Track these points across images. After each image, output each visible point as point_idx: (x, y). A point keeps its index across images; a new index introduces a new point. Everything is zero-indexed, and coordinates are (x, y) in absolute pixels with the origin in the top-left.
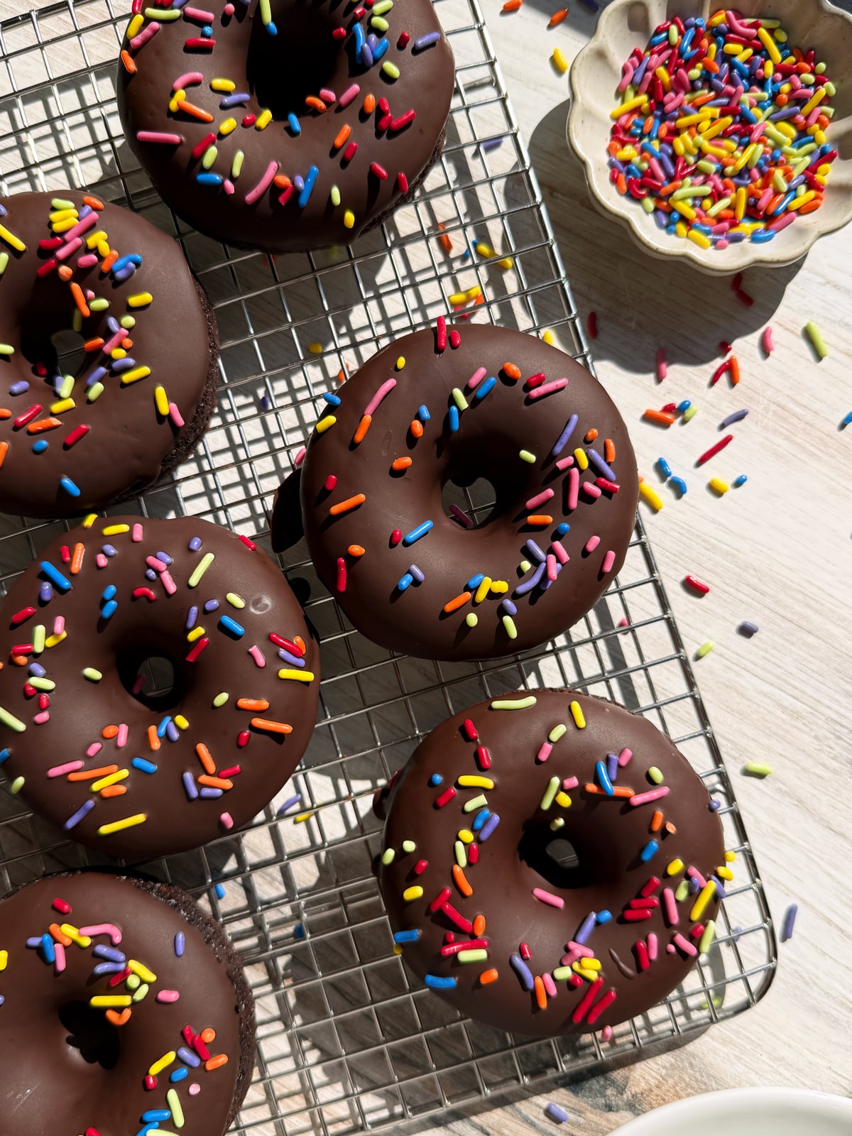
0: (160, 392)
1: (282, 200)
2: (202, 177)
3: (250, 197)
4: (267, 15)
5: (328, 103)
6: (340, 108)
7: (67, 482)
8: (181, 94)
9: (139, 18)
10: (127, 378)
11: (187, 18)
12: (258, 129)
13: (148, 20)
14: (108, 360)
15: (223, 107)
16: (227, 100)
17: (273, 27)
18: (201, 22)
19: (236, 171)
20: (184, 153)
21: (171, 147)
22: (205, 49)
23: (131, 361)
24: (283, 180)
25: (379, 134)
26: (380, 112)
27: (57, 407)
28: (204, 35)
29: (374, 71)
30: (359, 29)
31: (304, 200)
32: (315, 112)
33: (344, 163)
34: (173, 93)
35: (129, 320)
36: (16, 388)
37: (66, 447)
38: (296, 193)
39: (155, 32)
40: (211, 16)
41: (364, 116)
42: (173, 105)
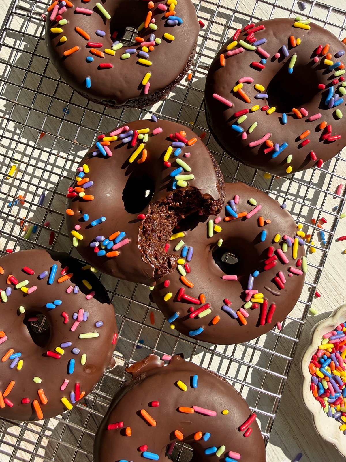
1: (266, 151)
2: (234, 126)
3: (252, 144)
4: (292, 65)
5: (304, 116)
6: (308, 121)
8: (241, 85)
9: (235, 43)
11: (257, 52)
12: (267, 114)
13: (239, 46)
15: (256, 98)
16: (259, 95)
17: (291, 71)
18: (263, 56)
19: (251, 131)
20: (231, 112)
21: (227, 107)
22: (258, 68)
24: (271, 143)
25: (321, 140)
26: (326, 130)
28: (261, 62)
29: (331, 111)
30: (333, 89)
31: (275, 156)
32: (295, 116)
33: (300, 146)
34: (238, 83)
38: (274, 151)
39: (241, 52)
40: (268, 55)
41: (318, 129)
42: (236, 89)
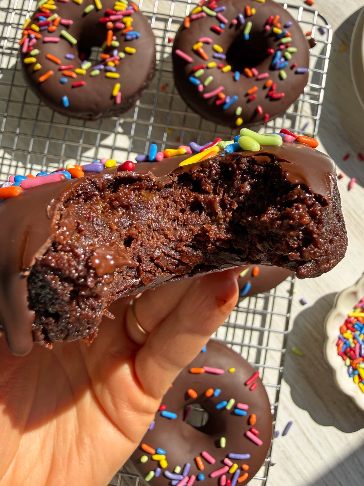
0: (118, 86)
1: (218, 102)
2: (192, 79)
3: (207, 95)
4: (247, 31)
5: (254, 75)
6: (257, 80)
7: (65, 99)
8: (200, 44)
9: (199, 9)
10: (109, 74)
11: (217, 18)
12: (223, 72)
13: (202, 11)
14: (106, 65)
15: (214, 57)
16: (216, 55)
17: (247, 36)
18: (221, 21)
19: (207, 83)
20: (190, 67)
21: (186, 62)
22: (217, 32)
23: (114, 69)
24: (223, 96)
25: (267, 96)
26: (271, 89)
27: (78, 71)
28: (220, 27)
29: (276, 73)
30: (279, 54)
31: (226, 107)
32: (247, 76)
33: (249, 101)
34: (198, 42)
35: (122, 55)
36: (68, 56)
37: (73, 87)
38: (224, 103)
39: (202, 17)
40: (226, 21)
41: (265, 87)
42: (196, 47)
